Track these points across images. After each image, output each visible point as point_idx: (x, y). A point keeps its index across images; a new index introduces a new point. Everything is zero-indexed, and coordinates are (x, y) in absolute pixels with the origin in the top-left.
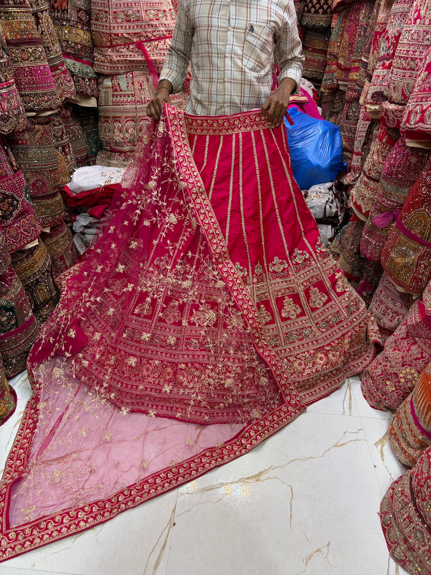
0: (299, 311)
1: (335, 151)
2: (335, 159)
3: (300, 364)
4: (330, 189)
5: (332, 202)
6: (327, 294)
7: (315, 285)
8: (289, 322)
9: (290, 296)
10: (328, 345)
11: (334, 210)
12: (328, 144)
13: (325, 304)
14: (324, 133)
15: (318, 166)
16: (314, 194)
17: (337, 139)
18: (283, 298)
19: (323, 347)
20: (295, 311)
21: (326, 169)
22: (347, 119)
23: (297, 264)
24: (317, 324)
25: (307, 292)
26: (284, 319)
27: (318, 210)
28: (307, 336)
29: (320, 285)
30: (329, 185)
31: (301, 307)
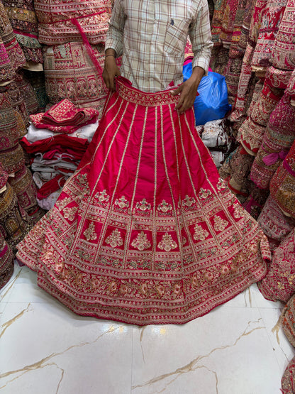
0: (207, 234)
1: (223, 96)
2: (223, 102)
3: (210, 275)
4: (220, 124)
5: (222, 135)
6: (227, 220)
7: (217, 215)
8: (200, 243)
9: (199, 224)
10: (230, 259)
11: (224, 141)
12: (217, 91)
13: (226, 228)
14: (215, 83)
15: (211, 108)
16: (209, 129)
17: (224, 86)
18: (194, 226)
19: (227, 261)
20: (204, 234)
21: (216, 110)
22: (231, 71)
23: (203, 199)
24: (221, 244)
25: (212, 220)
26: (195, 242)
27: (212, 141)
28: (214, 253)
29: (222, 214)
30: (219, 121)
31: (208, 231)
